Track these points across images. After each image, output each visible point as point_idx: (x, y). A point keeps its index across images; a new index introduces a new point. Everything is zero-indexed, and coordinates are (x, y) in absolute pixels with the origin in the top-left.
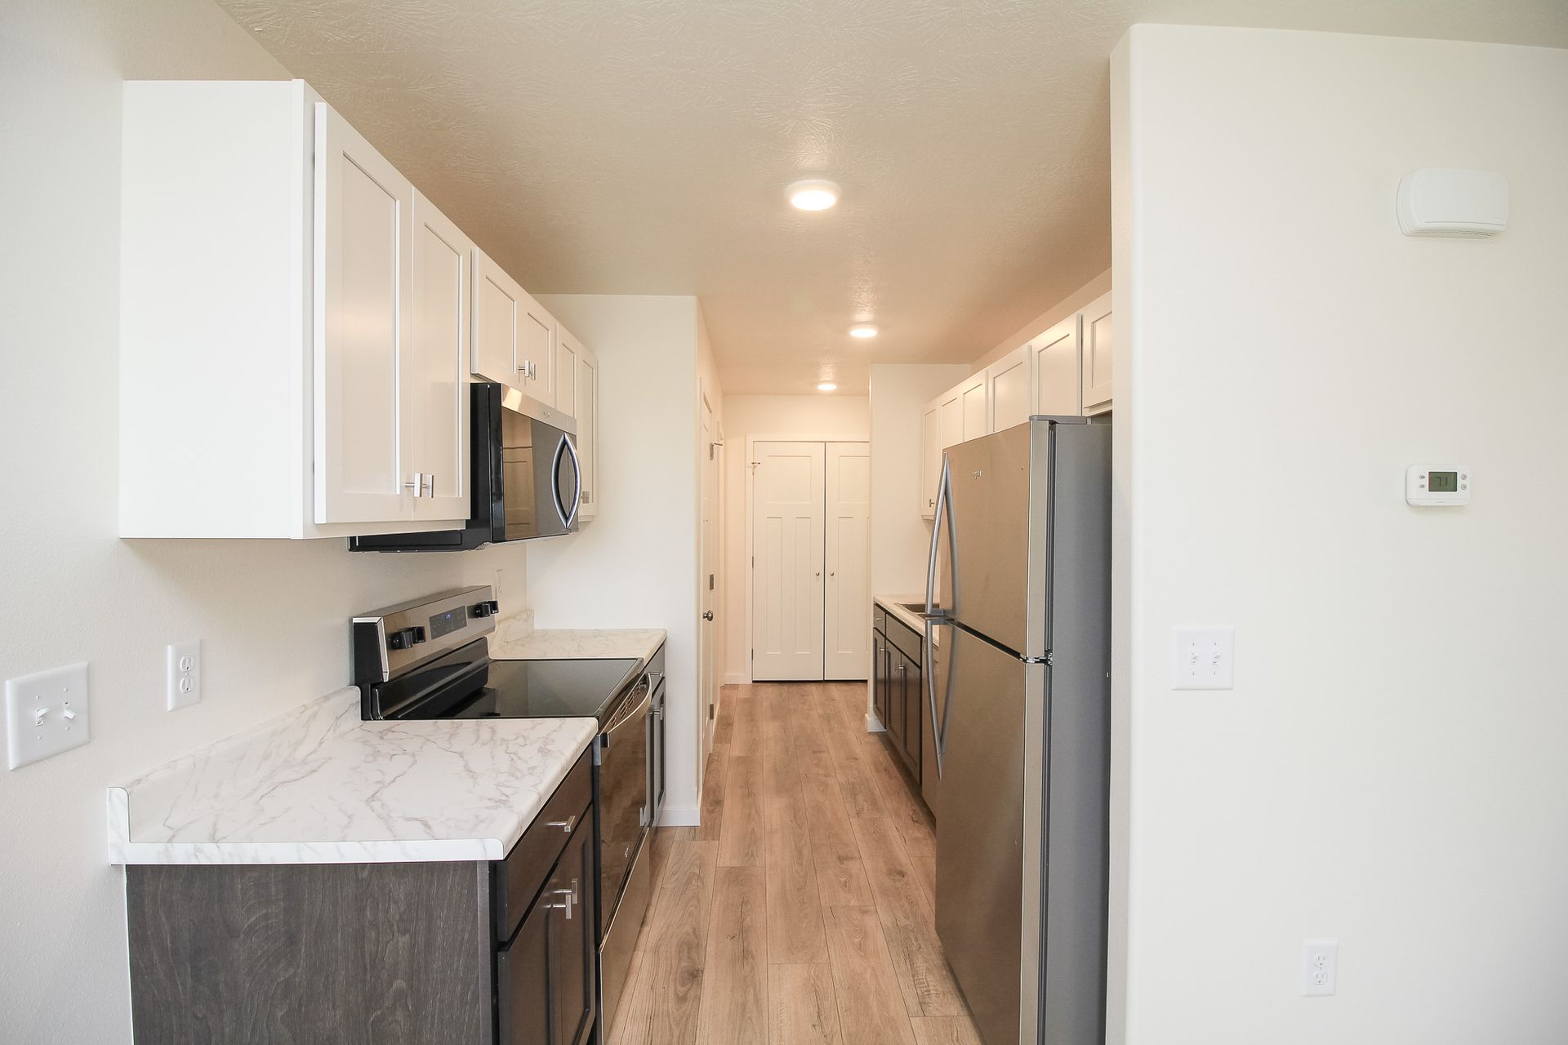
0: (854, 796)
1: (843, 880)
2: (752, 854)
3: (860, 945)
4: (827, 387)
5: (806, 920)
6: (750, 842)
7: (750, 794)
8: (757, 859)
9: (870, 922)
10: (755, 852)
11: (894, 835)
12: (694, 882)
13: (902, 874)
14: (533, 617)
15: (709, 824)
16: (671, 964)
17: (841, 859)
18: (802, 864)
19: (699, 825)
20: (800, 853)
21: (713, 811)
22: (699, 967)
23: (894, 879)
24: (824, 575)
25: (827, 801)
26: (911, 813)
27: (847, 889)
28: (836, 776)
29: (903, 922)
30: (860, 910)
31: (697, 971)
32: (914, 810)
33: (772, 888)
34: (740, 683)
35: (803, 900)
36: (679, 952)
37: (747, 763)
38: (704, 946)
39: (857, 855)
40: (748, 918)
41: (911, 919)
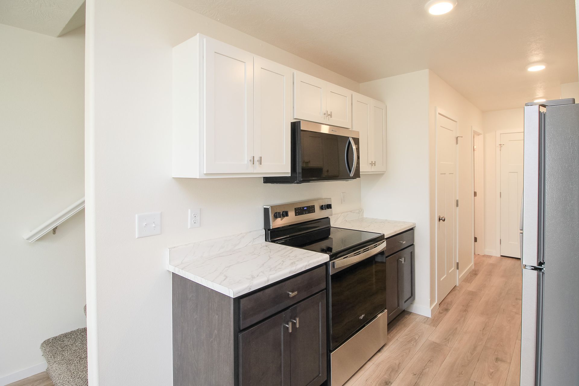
1: (491, 371)
2: (449, 340)
5: (457, 383)
6: (451, 334)
7: (466, 311)
8: (450, 343)
10: (450, 340)
12: (412, 342)
14: (363, 212)
15: (436, 318)
16: (380, 374)
17: (497, 359)
19: (430, 317)
20: (475, 348)
21: (441, 313)
22: (391, 381)
27: (491, 377)
31: (389, 382)
33: (449, 360)
34: (494, 255)
35: (462, 372)
36: (387, 370)
37: (473, 295)
38: (399, 372)
40: (428, 369)
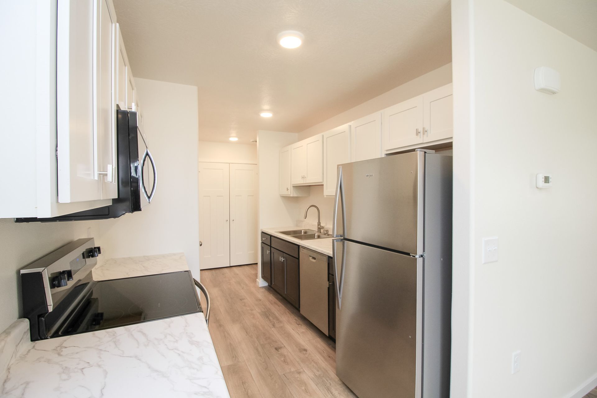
0: (267, 317)
1: (282, 359)
3: (306, 389)
4: (234, 139)
5: (276, 384)
7: (220, 326)
9: (304, 377)
10: (236, 355)
11: (292, 332)
13: (306, 350)
17: (277, 349)
18: (261, 356)
20: (257, 350)
23: (303, 354)
24: (229, 221)
25: (258, 322)
26: (295, 321)
27: (286, 363)
28: (255, 309)
29: (318, 373)
30: (297, 372)
32: (296, 320)
33: (253, 371)
35: (270, 374)
39: (283, 346)
40: (249, 390)
41: (320, 371)
